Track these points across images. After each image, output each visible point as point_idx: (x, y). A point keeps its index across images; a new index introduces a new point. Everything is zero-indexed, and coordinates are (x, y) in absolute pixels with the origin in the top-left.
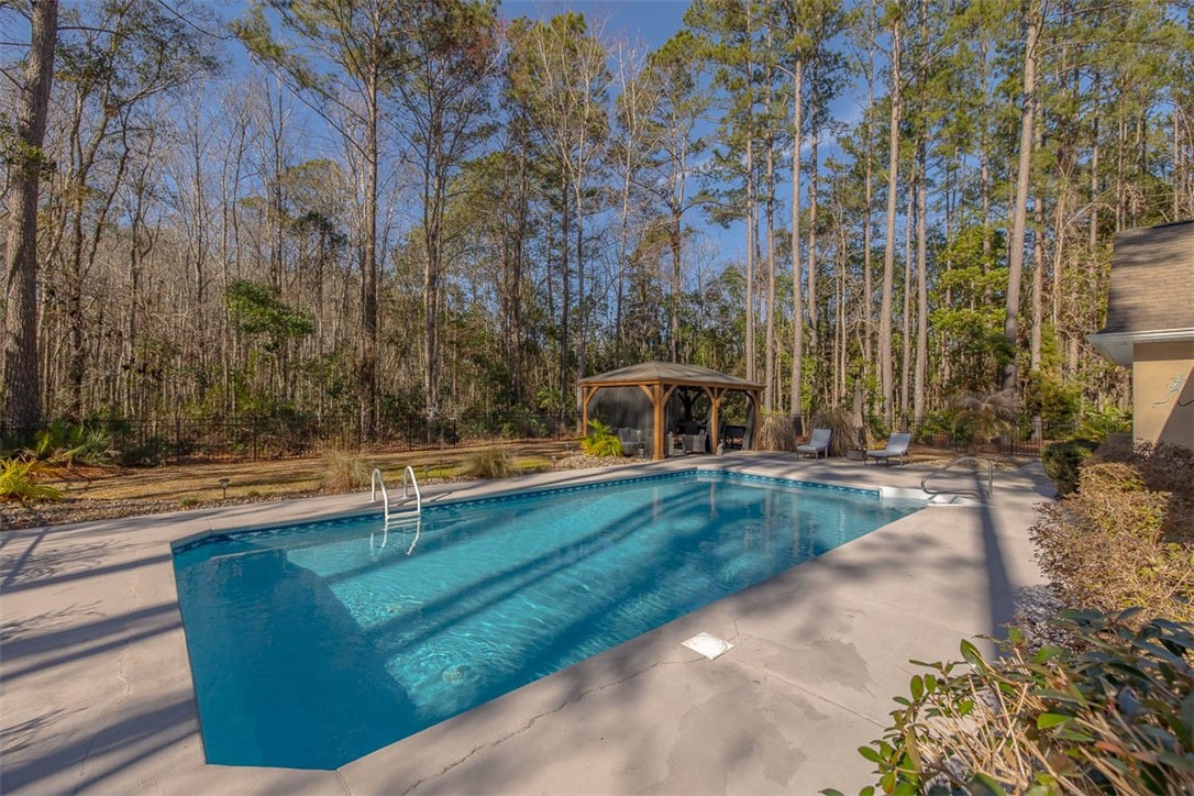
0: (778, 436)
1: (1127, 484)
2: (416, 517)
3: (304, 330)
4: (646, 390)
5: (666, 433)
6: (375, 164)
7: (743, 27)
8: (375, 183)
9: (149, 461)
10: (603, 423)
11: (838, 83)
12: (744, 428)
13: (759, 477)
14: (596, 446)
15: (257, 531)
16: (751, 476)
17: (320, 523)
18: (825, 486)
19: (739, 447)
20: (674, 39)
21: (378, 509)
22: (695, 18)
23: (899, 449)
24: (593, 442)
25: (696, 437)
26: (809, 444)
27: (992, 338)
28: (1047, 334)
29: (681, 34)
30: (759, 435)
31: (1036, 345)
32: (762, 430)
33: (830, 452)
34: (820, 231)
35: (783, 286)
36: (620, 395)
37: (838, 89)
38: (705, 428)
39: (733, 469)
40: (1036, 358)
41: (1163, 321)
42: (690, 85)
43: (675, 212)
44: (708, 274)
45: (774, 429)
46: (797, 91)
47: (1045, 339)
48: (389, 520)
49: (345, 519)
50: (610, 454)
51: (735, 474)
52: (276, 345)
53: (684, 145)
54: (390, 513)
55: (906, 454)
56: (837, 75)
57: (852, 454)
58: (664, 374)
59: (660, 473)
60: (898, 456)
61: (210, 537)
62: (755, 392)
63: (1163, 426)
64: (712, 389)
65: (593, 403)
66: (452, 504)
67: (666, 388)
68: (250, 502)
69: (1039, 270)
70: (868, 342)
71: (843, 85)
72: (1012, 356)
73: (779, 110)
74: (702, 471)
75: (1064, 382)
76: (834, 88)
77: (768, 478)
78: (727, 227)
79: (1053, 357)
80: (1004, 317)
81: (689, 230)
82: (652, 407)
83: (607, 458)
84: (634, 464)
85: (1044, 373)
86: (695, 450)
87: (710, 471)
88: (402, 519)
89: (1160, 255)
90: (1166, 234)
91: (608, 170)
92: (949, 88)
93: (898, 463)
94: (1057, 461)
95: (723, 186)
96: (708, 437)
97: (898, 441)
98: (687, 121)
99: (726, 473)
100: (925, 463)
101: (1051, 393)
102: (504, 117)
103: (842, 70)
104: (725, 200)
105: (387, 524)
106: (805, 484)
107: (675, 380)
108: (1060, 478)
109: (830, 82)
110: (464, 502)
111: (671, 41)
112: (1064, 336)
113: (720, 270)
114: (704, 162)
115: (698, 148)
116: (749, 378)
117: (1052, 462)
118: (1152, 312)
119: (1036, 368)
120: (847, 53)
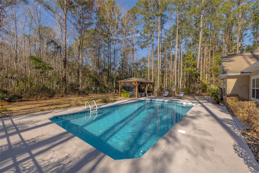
0: (158, 93)
1: (236, 100)
2: (96, 111)
3: (51, 68)
4: (134, 83)
5: (138, 92)
6: (66, 30)
7: (148, 8)
8: (66, 34)
9: (14, 101)
10: (125, 90)
11: (166, 21)
12: (151, 91)
13: (159, 101)
14: (125, 95)
15: (64, 116)
16: (157, 101)
17: (77, 113)
18: (172, 102)
19: (150, 95)
20: (133, 8)
21: (88, 110)
22: (138, 4)
23: (182, 95)
24: (124, 94)
25: (143, 93)
26: (164, 94)
27: (194, 74)
28: (203, 73)
29: (134, 7)
30: (154, 92)
31: (201, 75)
32: (155, 92)
33: (169, 96)
34: (162, 51)
35: (156, 62)
36: (128, 85)
37: (165, 22)
38: (144, 91)
39: (153, 100)
40: (201, 77)
41: (232, 72)
42: (136, 18)
43: (133, 45)
44: (139, 59)
45: (157, 91)
46: (159, 22)
47: (202, 74)
48: (91, 112)
49: (82, 112)
50: (127, 97)
51: (154, 100)
52: (43, 72)
53: (135, 31)
54: (91, 111)
55: (183, 96)
56: (165, 19)
57: (173, 96)
58: (138, 80)
59: (139, 101)
60: (182, 96)
61: (54, 118)
62: (154, 84)
63: (231, 90)
64: (146, 83)
65: (121, 86)
66: (103, 108)
67: (138, 83)
68: (56, 109)
69: (202, 61)
70: (171, 74)
71: (166, 22)
72: (198, 77)
73: (155, 25)
74: (147, 100)
75: (206, 82)
76: (164, 22)
77: (161, 101)
78: (143, 49)
79: (204, 77)
80: (196, 70)
81: (136, 49)
82: (135, 87)
83: (127, 98)
84: (133, 99)
85: (202, 80)
86: (143, 96)
87: (148, 100)
88: (93, 112)
89: (230, 60)
90: (230, 56)
91: (118, 35)
92: (187, 25)
93: (182, 98)
94: (214, 97)
95: (142, 40)
96: (145, 93)
97: (182, 93)
98: (136, 26)
99: (152, 100)
100: (186, 98)
101: (203, 84)
102: (95, 21)
103: (166, 19)
104: (143, 43)
105: (91, 113)
106: (168, 102)
107: (140, 81)
108: (214, 100)
109: (164, 21)
110: (105, 108)
111: (132, 8)
112: (205, 73)
113: (141, 58)
114: (138, 35)
115: (137, 32)
116: (152, 81)
117: (213, 97)
118: (230, 70)
119: (201, 79)
120: (168, 15)
